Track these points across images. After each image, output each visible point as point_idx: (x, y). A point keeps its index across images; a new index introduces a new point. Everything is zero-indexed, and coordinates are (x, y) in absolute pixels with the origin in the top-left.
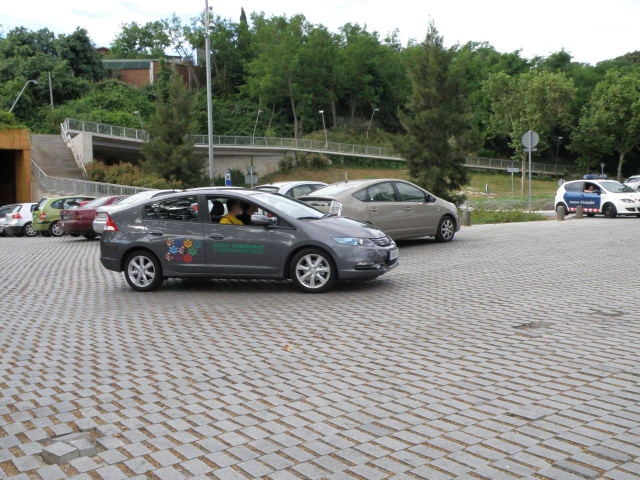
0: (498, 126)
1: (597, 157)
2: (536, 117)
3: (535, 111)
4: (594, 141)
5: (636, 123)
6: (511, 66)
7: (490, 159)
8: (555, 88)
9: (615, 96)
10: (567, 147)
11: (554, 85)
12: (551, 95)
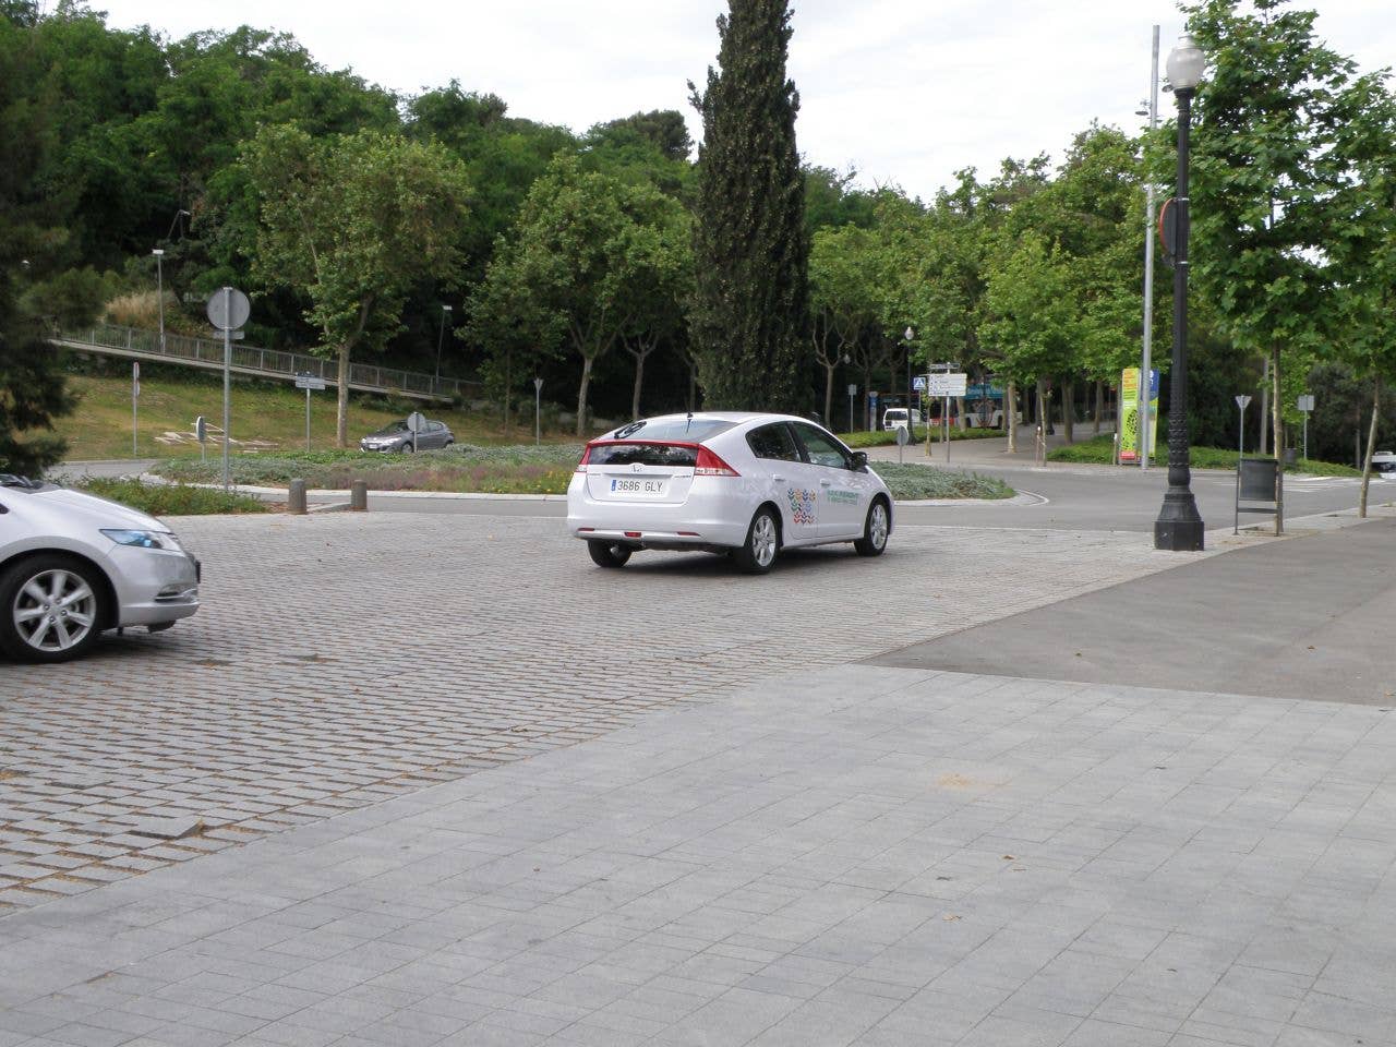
0: (281, 264)
1: (529, 363)
2: (372, 250)
3: (370, 234)
4: (520, 322)
5: (615, 287)
6: (321, 112)
7: (262, 351)
8: (417, 181)
9: (570, 217)
10: (458, 333)
11: (415, 174)
12: (408, 199)
